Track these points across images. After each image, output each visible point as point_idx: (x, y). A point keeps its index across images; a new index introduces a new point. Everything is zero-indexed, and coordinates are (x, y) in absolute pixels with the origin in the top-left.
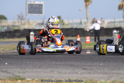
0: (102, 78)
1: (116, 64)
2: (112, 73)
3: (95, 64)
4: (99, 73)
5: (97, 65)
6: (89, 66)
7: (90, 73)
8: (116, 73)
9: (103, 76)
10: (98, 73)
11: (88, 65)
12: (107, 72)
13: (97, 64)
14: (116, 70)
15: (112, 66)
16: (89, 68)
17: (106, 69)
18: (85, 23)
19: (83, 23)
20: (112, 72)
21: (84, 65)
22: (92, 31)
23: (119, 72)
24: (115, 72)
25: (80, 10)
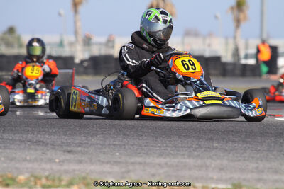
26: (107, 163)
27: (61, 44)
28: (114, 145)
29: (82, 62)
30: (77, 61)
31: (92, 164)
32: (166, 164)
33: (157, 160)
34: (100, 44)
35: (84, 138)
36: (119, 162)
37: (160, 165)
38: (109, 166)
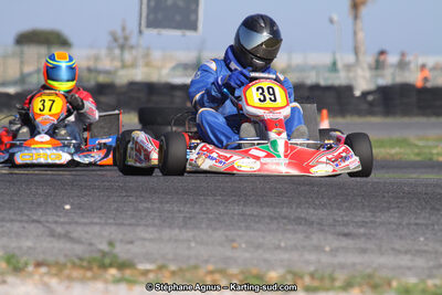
0: (409, 268)
3: (383, 217)
4: (397, 252)
6: (364, 224)
7: (364, 251)
10: (393, 249)
11: (358, 219)
16: (362, 230)
17: (422, 239)
18: (348, 67)
19: (340, 65)
21: (346, 219)
22: (370, 98)
25: (331, 21)
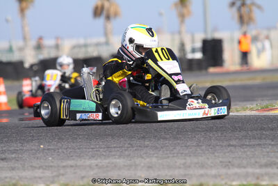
1: (74, 145)
2: (64, 167)
5: (32, 150)
8: (72, 166)
9: (42, 175)
12: (51, 164)
13: (33, 148)
14: (73, 159)
15: (65, 151)
20: (64, 164)
23: (80, 162)
24: (70, 162)
26: (39, 168)
27: (10, 50)
28: (48, 149)
29: (32, 66)
30: (27, 65)
31: (24, 170)
32: (97, 165)
33: (88, 162)
34: (50, 47)
35: (19, 145)
36: (51, 166)
37: (90, 167)
38: (41, 170)
